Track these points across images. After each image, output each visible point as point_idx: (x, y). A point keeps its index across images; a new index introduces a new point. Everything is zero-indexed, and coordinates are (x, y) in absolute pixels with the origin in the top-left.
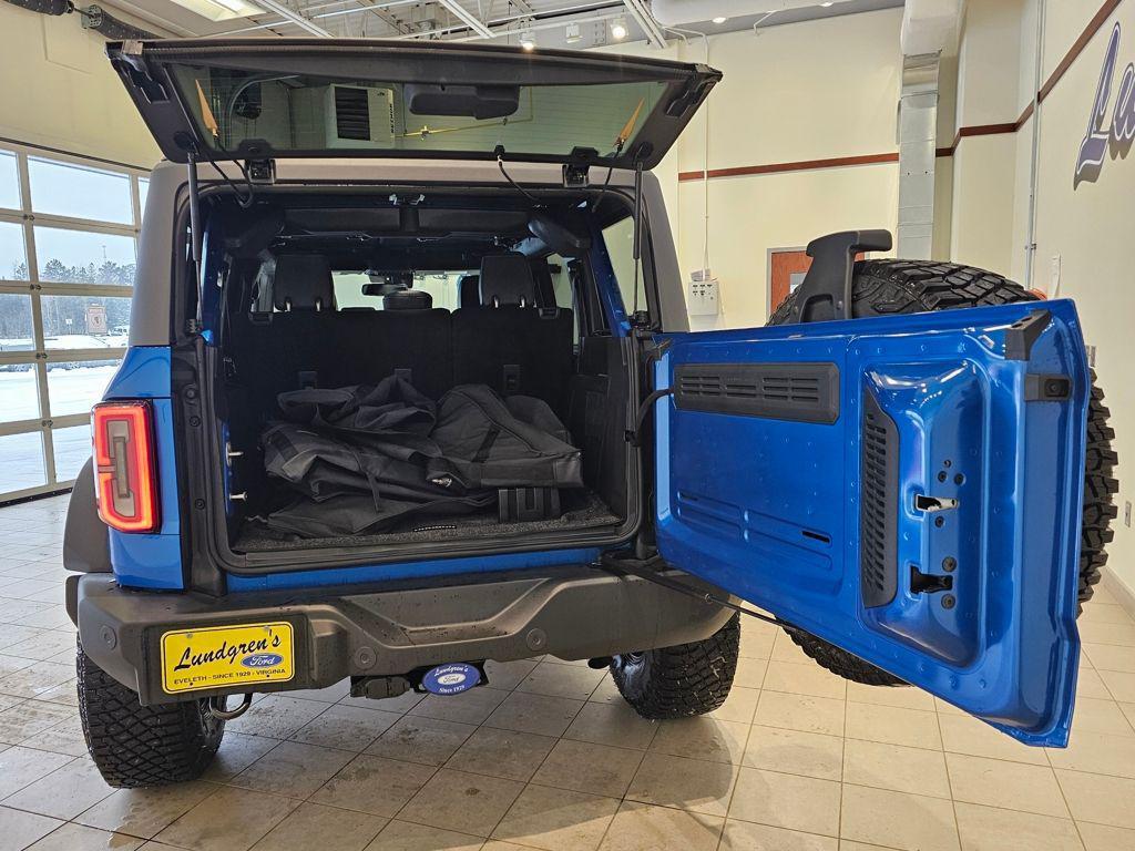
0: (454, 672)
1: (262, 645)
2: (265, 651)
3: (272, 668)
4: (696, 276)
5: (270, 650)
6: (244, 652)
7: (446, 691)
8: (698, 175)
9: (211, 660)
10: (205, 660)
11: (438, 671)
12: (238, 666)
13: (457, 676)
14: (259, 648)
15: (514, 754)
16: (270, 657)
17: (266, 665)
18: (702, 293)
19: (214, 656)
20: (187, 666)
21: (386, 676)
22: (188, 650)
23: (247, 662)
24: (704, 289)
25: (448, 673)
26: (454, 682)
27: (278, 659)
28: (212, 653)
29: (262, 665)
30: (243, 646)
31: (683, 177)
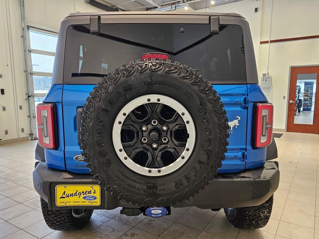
0: (158, 209)
1: (90, 192)
2: (91, 195)
3: (93, 201)
4: (264, 75)
5: (92, 194)
6: (84, 194)
7: (154, 216)
8: (267, 42)
9: (72, 196)
10: (70, 196)
11: (151, 209)
12: (81, 199)
13: (158, 211)
14: (89, 194)
15: (185, 235)
16: (93, 197)
17: (91, 199)
18: (266, 80)
19: (73, 195)
20: (64, 198)
21: (133, 208)
22: (65, 192)
23: (84, 198)
24: (267, 79)
25: (155, 209)
26: (157, 213)
27: (95, 198)
28: (73, 194)
29: (90, 200)
30: (83, 192)
31: (261, 43)
